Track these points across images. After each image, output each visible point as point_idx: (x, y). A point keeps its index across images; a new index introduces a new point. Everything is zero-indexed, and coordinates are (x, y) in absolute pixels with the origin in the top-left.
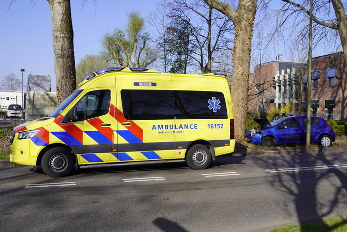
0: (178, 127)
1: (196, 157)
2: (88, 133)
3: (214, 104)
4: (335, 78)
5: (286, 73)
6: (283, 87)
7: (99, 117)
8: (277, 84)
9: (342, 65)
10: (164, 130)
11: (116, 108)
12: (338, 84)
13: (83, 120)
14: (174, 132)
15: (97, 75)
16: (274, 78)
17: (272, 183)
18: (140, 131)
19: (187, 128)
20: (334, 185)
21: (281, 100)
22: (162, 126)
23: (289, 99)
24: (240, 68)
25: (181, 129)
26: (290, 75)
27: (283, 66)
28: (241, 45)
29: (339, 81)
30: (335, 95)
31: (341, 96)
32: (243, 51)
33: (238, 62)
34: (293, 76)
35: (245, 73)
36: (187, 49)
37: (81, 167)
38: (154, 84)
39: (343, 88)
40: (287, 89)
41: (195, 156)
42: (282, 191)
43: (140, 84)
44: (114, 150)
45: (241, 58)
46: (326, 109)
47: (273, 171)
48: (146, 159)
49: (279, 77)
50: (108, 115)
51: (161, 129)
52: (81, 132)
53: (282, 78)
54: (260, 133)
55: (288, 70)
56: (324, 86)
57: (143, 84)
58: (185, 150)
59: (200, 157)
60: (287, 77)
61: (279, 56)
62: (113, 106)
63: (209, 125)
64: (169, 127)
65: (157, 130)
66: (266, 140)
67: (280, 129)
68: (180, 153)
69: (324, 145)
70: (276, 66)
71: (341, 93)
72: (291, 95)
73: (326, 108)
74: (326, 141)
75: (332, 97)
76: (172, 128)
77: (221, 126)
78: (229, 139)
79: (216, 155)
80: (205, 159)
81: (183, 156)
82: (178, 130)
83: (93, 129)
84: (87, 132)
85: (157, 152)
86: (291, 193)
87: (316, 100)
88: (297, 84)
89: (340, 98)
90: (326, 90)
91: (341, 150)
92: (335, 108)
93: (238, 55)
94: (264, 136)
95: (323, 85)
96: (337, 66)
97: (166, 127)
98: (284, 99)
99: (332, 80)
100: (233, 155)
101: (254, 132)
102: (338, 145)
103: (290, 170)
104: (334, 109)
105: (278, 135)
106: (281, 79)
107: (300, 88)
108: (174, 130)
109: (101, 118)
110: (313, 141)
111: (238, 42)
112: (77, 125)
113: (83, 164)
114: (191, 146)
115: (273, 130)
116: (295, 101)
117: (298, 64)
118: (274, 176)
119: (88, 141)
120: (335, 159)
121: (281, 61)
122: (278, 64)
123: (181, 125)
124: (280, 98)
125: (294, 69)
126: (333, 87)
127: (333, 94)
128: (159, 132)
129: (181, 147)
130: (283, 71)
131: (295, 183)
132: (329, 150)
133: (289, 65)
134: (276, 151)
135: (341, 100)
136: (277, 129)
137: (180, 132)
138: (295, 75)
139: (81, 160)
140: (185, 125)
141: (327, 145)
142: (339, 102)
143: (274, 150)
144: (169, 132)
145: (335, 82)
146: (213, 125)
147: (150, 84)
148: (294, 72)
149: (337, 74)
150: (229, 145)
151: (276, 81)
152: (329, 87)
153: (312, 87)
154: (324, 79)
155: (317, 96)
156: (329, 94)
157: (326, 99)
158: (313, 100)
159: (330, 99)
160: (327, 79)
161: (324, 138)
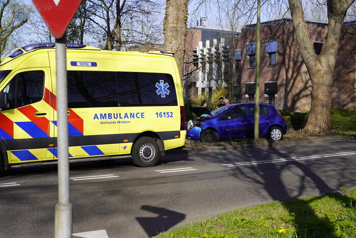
0: (123, 116)
1: (144, 152)
2: (20, 124)
3: (162, 88)
4: (277, 54)
5: (211, 45)
6: (207, 65)
7: (32, 105)
8: (200, 60)
9: (285, 36)
10: (108, 120)
11: (52, 94)
12: (280, 61)
13: (14, 108)
14: (119, 122)
15: (25, 52)
16: (195, 52)
17: (235, 175)
18: (81, 122)
19: (134, 117)
20: (297, 175)
21: (206, 82)
22: (105, 114)
23: (217, 81)
24: (174, 42)
25: (126, 118)
26: (217, 48)
27: (207, 35)
28: (175, 12)
29: (281, 58)
30: (276, 76)
31: (285, 77)
32: (178, 19)
33: (171, 34)
34: (221, 50)
35: (180, 48)
36: (85, 9)
37: (12, 166)
38: (94, 64)
39: (287, 67)
40: (214, 66)
41: (142, 150)
42: (248, 181)
43: (78, 64)
44: (50, 145)
45: (175, 29)
46: (266, 95)
47: (231, 165)
48: (87, 155)
49: (202, 51)
50: (42, 102)
51: (103, 118)
52: (12, 123)
53: (206, 51)
54: (198, 125)
55: (215, 41)
56: (263, 64)
57: (82, 64)
58: (131, 144)
59: (147, 152)
60: (213, 50)
61: (201, 21)
62: (47, 90)
63: (157, 113)
64: (113, 116)
65: (100, 120)
66: (206, 134)
67: (223, 119)
68: (125, 148)
69: (274, 139)
70: (198, 35)
71: (285, 73)
72: (219, 76)
73: (266, 93)
74: (276, 134)
75: (272, 79)
76: (116, 117)
77: (170, 115)
78: (179, 130)
79: (165, 150)
80: (153, 153)
81: (128, 151)
82: (123, 120)
83: (25, 119)
84: (18, 124)
85: (100, 147)
86: (258, 182)
87: (252, 83)
88: (228, 60)
89: (283, 80)
91: (293, 144)
92: (276, 93)
93: (172, 25)
94: (204, 128)
96: (278, 38)
97: (110, 115)
98: (209, 80)
99: (273, 55)
100: (183, 149)
101: (192, 124)
102: (289, 139)
103: (248, 164)
104: (276, 95)
105: (220, 128)
106: (205, 54)
107: (232, 67)
108: (118, 119)
109: (34, 105)
110: (261, 135)
111: (171, 7)
112: (6, 114)
113: (13, 162)
114: (138, 139)
115: (215, 121)
116: (224, 84)
117: (228, 33)
118: (233, 169)
119: (20, 134)
120: (290, 152)
121: (204, 28)
122: (200, 31)
123: (126, 114)
124: (204, 79)
125: (222, 40)
126: (274, 66)
127: (274, 75)
128: (102, 123)
129: (127, 141)
130: (208, 42)
131: (258, 174)
132: (280, 145)
133: (216, 34)
134: (221, 147)
135: (284, 82)
136: (219, 120)
137: (125, 122)
138: (225, 48)
139: (12, 158)
140: (131, 114)
141: (278, 139)
142: (281, 85)
143: (219, 145)
144: (114, 123)
145: (277, 58)
146: (162, 114)
147: (90, 64)
148: (222, 44)
149: (279, 49)
150: (179, 137)
151: (198, 56)
152: (269, 65)
153: (247, 66)
154: (263, 55)
155: (253, 77)
156: (269, 75)
157: (266, 82)
158: (248, 83)
159: (270, 82)
160: (267, 55)
161: (274, 130)
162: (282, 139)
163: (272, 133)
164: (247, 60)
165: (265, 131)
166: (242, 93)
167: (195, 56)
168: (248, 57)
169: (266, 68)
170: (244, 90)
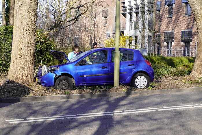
6: (134, 15)
8: (128, 11)
16: (124, 3)
21: (133, 31)
30: (191, 25)
40: (139, 17)
46: (182, 43)
49: (130, 2)
54: (53, 71)
56: (180, 14)
67: (81, 65)
69: (139, 87)
73: (182, 41)
74: (141, 81)
75: (188, 28)
87: (170, 31)
90: (182, 18)
92: (192, 41)
95: (178, 12)
98: (136, 30)
99: (189, 5)
101: (46, 70)
104: (191, 43)
106: (132, 5)
115: (70, 67)
124: (132, 29)
126: (190, 15)
127: (189, 24)
141: (143, 87)
151: (126, 7)
152: (186, 14)
153: (166, 15)
154: (180, 4)
155: (171, 26)
156: (185, 24)
157: (182, 31)
158: (166, 31)
159: (186, 30)
160: (184, 4)
161: (139, 77)
162: (147, 86)
163: (136, 80)
164: (165, 9)
165: (128, 78)
166: (161, 41)
167: (124, 7)
168: (167, 7)
169: (182, 17)
170: (162, 38)
